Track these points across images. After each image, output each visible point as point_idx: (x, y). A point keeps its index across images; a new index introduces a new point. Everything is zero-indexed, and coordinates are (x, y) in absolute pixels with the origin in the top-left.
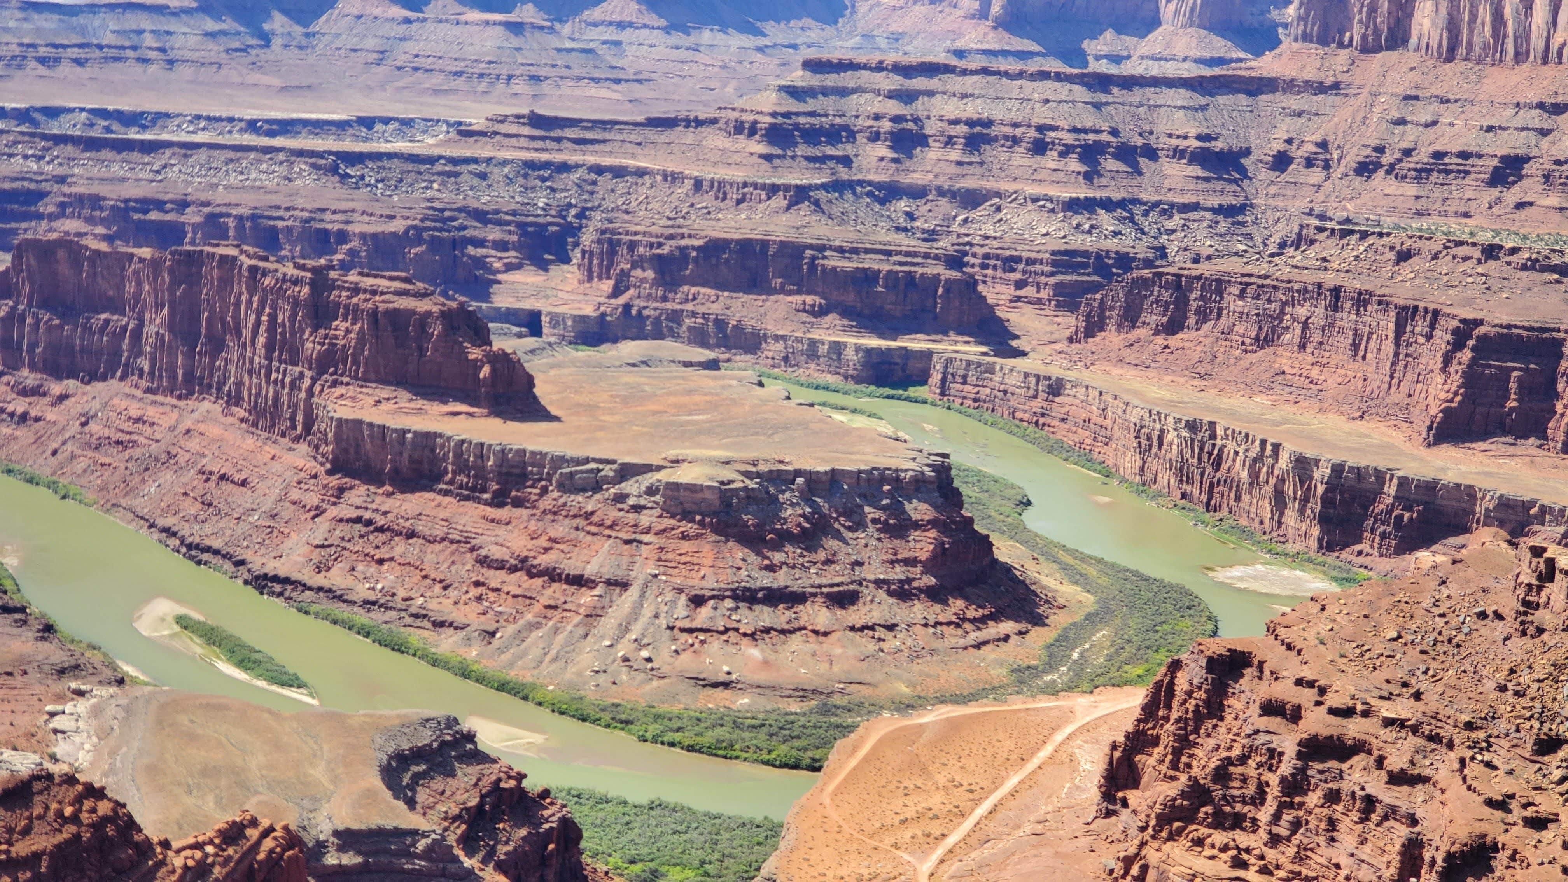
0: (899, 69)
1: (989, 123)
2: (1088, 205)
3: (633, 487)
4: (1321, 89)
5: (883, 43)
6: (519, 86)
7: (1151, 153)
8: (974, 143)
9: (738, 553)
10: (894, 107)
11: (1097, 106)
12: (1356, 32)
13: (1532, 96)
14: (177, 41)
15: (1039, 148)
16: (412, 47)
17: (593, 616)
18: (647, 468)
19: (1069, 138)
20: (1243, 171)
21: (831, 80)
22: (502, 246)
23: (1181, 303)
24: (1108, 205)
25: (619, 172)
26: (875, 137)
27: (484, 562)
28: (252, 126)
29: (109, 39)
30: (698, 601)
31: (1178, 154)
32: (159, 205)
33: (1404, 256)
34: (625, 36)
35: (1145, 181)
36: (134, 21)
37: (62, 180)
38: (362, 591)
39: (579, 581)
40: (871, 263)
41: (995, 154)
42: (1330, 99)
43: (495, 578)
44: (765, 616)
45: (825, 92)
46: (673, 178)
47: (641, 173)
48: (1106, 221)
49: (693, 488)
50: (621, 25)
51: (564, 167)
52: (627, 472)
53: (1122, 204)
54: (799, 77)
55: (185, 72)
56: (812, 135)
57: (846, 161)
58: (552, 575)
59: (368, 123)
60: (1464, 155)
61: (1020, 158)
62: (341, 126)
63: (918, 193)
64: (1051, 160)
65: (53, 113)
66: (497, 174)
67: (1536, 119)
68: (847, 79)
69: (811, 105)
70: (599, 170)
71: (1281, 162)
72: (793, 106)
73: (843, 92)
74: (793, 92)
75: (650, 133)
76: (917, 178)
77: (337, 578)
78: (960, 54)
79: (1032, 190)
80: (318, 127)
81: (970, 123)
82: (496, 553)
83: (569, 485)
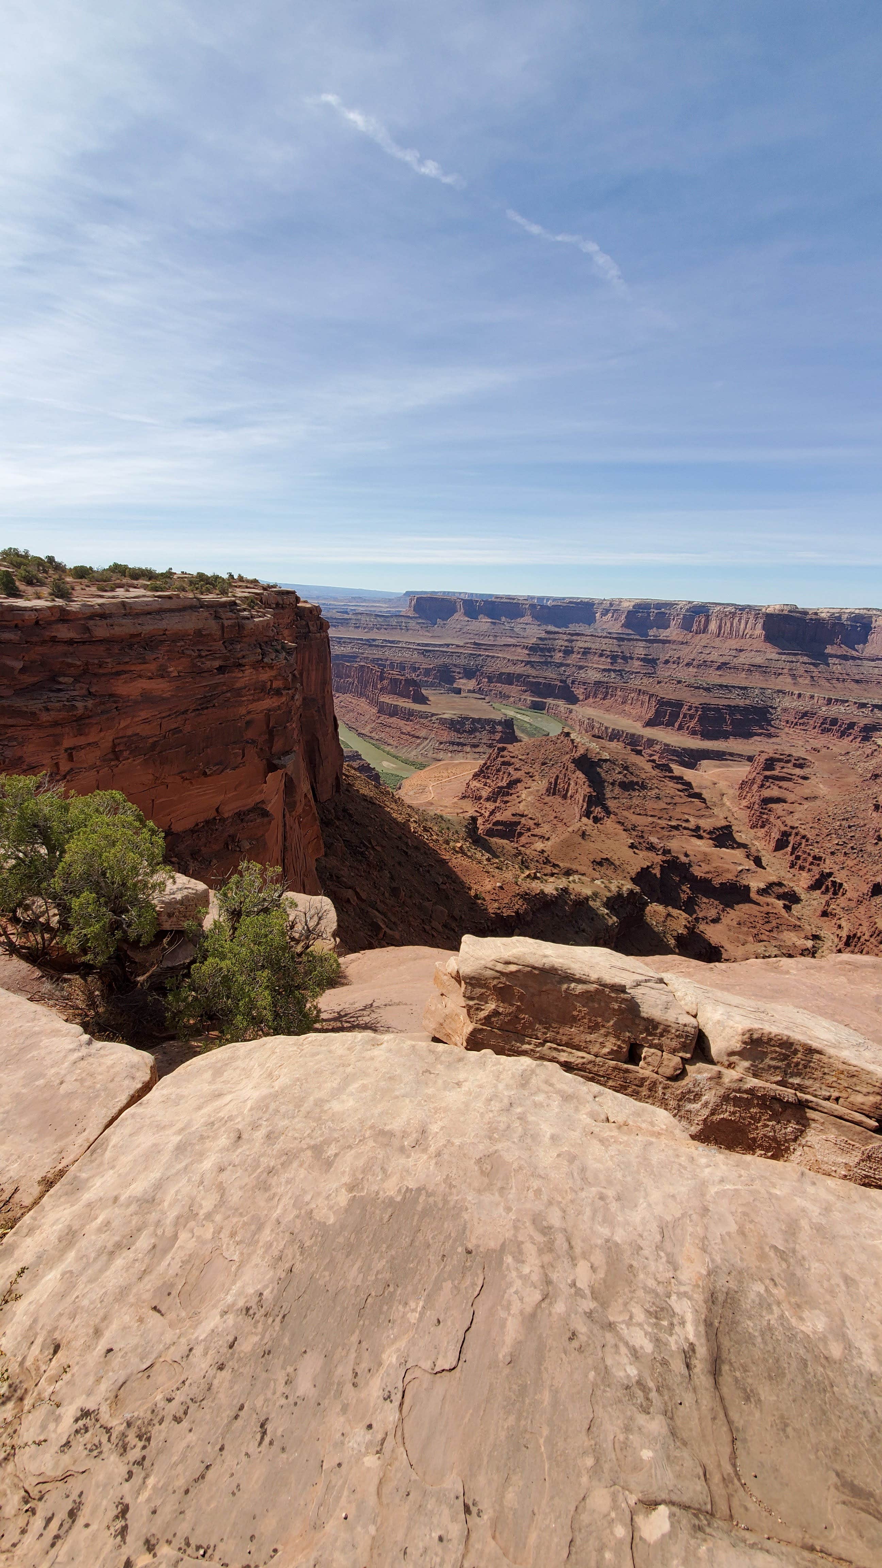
0: (569, 634)
1: (590, 649)
2: (609, 670)
3: (434, 718)
4: (682, 643)
5: (599, 631)
6: (491, 638)
7: (632, 658)
8: (584, 653)
9: (453, 734)
10: (566, 644)
11: (619, 646)
12: (695, 628)
13: (734, 647)
14: (410, 624)
15: (601, 655)
16: (468, 628)
17: (419, 745)
18: (437, 714)
19: (609, 653)
20: (656, 664)
21: (551, 636)
22: (459, 673)
23: (607, 693)
24: (614, 671)
25: (493, 657)
26: (560, 651)
27: (402, 733)
28: (418, 644)
29: (394, 623)
30: (441, 743)
31: (638, 659)
32: (381, 660)
33: (659, 682)
34: (527, 627)
35: (628, 665)
36: (400, 620)
37: (362, 653)
38: (377, 737)
39: (418, 737)
40: (540, 680)
41: (590, 657)
42: (684, 646)
43: (402, 736)
44: (456, 748)
45: (550, 639)
46: (504, 658)
47: (498, 657)
48: (613, 675)
49: (446, 719)
50: (527, 624)
51: (480, 655)
52: (433, 715)
53: (619, 671)
54: (543, 635)
55: (411, 632)
56: (542, 650)
57: (551, 657)
58: (413, 736)
59: (448, 645)
60: (712, 662)
61: (596, 658)
62: (440, 646)
63: (568, 665)
64: (603, 659)
65: (374, 640)
66: (462, 656)
67: (734, 653)
68: (556, 636)
69: (545, 642)
70: (488, 656)
71: (667, 662)
72: (539, 642)
73: (555, 639)
74: (540, 639)
75: (504, 648)
76: (568, 662)
77: (373, 735)
78: (610, 633)
79: (595, 666)
80: (435, 645)
81: (585, 648)
82: (404, 731)
83: (421, 717)
